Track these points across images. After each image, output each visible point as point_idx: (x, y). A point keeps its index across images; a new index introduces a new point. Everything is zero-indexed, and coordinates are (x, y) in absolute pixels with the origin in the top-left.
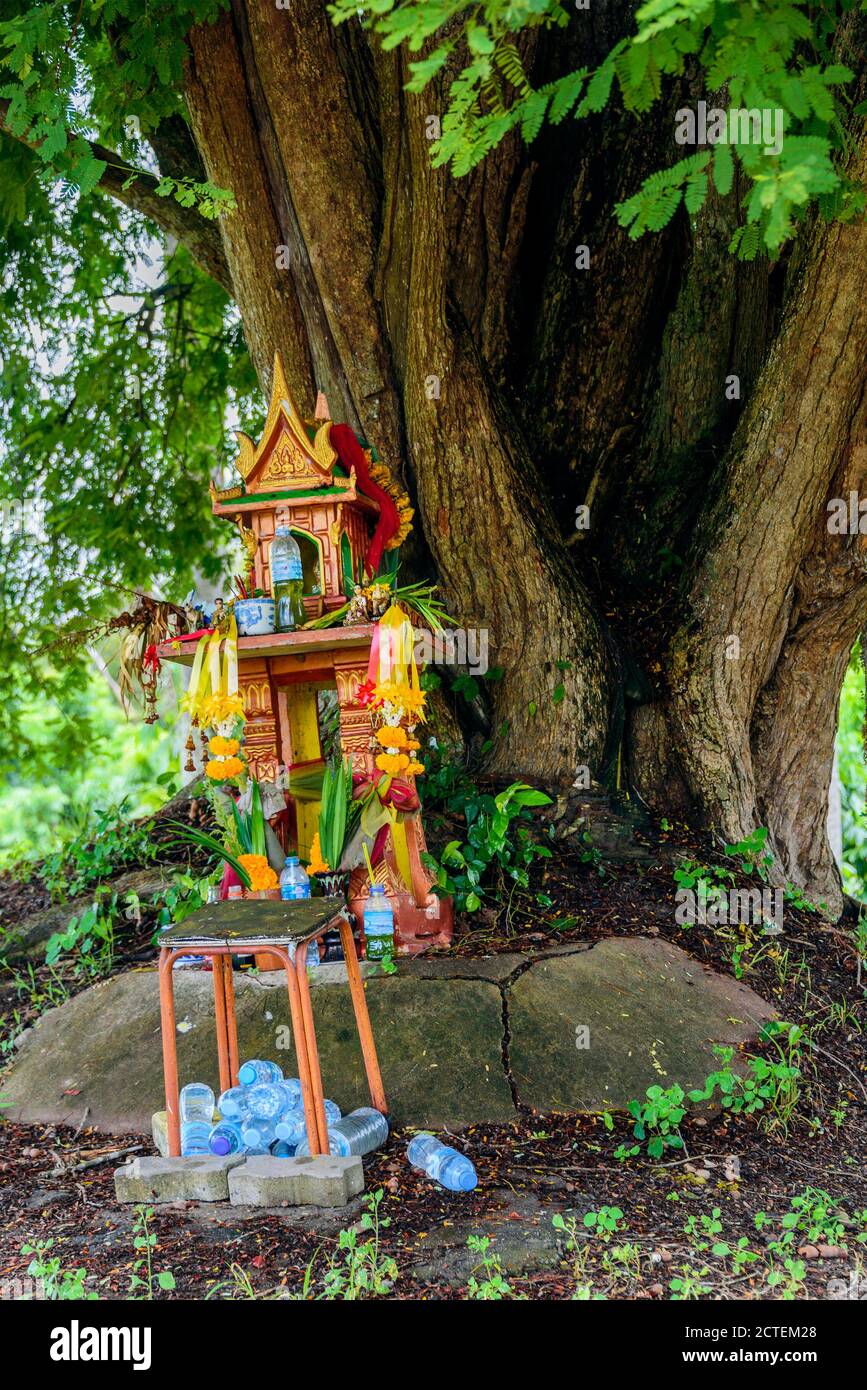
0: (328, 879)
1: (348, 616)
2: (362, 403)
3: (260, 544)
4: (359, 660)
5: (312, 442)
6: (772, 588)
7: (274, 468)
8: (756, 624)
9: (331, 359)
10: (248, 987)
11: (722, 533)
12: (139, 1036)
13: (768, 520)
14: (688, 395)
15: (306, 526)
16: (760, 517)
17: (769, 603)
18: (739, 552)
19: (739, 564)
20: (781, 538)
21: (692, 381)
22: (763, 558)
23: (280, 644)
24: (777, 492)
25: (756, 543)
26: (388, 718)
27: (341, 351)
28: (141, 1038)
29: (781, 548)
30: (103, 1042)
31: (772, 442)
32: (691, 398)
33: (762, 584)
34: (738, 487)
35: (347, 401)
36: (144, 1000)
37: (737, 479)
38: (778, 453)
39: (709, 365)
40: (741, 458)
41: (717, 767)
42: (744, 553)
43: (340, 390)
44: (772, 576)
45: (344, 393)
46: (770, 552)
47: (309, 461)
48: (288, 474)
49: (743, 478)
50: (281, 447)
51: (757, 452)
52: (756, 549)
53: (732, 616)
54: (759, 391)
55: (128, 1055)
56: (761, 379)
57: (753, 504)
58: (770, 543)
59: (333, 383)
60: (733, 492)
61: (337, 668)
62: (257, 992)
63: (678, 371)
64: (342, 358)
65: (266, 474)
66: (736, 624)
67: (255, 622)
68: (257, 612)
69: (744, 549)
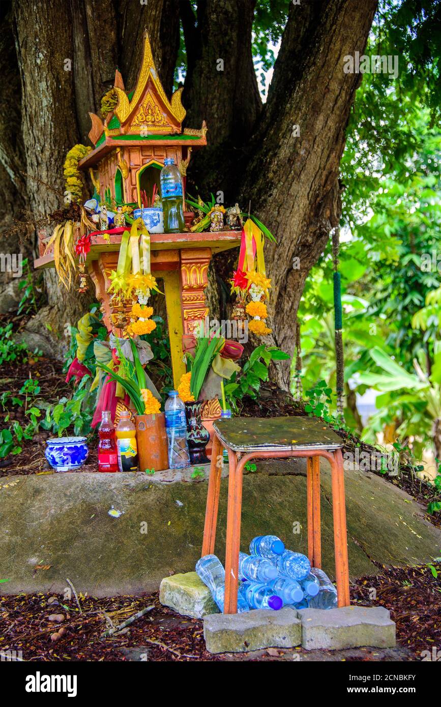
0: (195, 407)
1: (213, 225)
2: (100, 86)
3: (130, 171)
4: (200, 257)
5: (170, 99)
6: (294, 237)
7: (140, 118)
8: (285, 257)
9: (86, 52)
10: (151, 483)
11: (265, 200)
12: (79, 522)
13: (296, 194)
14: (213, 114)
15: (163, 161)
16: (292, 192)
17: (292, 245)
18: (279, 213)
19: (279, 219)
20: (301, 206)
21: (216, 106)
22: (292, 217)
23: (178, 240)
24: (302, 177)
25: (289, 207)
26: (254, 295)
27: (93, 47)
28: (82, 523)
29: (301, 211)
30: (47, 527)
31: (299, 145)
32: (216, 116)
33: (290, 233)
34: (275, 173)
35: (90, 83)
36: (65, 495)
37: (273, 167)
38: (302, 152)
39: (225, 97)
40: (275, 155)
41: (269, 343)
42: (282, 213)
43: (88, 75)
44: (295, 228)
45: (90, 77)
46: (295, 214)
47: (165, 115)
48: (150, 123)
49: (279, 167)
50: (146, 102)
51: (287, 151)
52: (289, 211)
53: (275, 251)
54: (287, 113)
55: (78, 536)
56: (289, 105)
57: (286, 184)
58: (296, 208)
59: (85, 70)
60: (271, 175)
61: (183, 262)
62: (160, 486)
63: (207, 98)
64: (92, 51)
65: (136, 121)
66: (276, 257)
67: (155, 225)
68: (157, 217)
69: (282, 211)
